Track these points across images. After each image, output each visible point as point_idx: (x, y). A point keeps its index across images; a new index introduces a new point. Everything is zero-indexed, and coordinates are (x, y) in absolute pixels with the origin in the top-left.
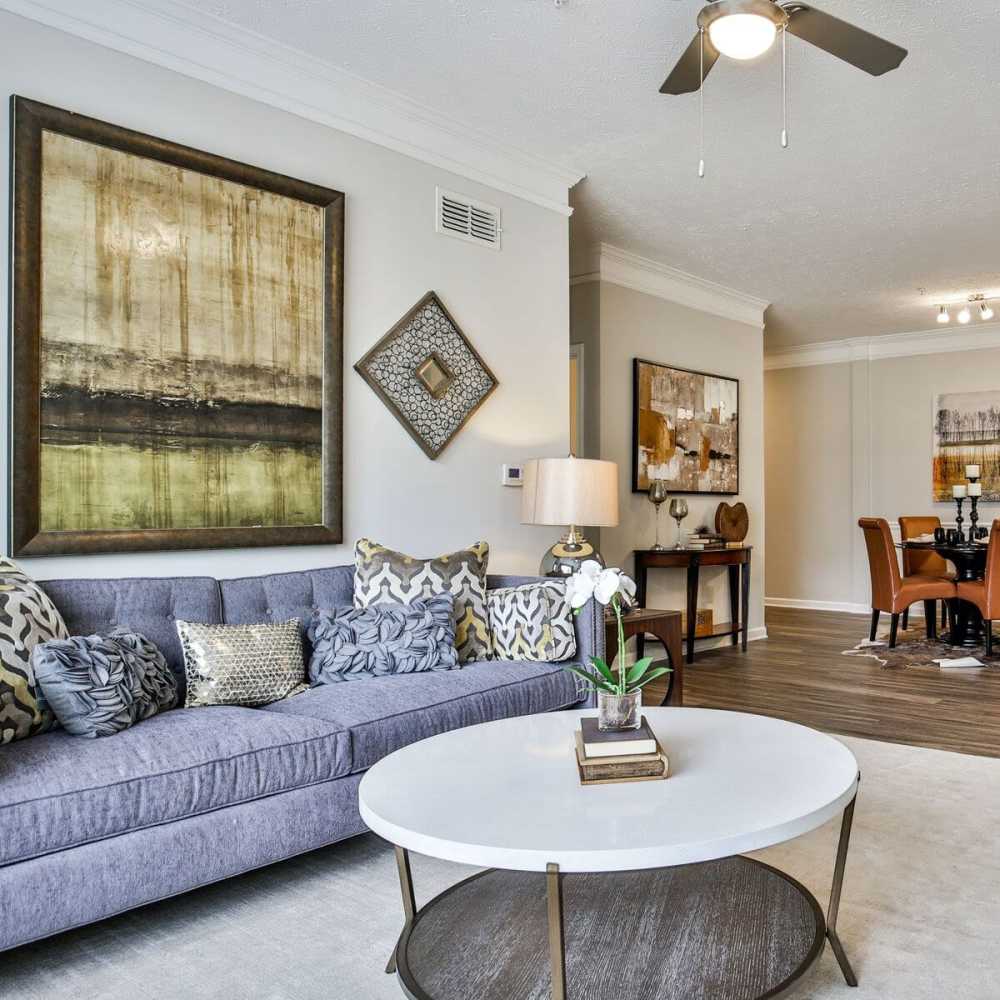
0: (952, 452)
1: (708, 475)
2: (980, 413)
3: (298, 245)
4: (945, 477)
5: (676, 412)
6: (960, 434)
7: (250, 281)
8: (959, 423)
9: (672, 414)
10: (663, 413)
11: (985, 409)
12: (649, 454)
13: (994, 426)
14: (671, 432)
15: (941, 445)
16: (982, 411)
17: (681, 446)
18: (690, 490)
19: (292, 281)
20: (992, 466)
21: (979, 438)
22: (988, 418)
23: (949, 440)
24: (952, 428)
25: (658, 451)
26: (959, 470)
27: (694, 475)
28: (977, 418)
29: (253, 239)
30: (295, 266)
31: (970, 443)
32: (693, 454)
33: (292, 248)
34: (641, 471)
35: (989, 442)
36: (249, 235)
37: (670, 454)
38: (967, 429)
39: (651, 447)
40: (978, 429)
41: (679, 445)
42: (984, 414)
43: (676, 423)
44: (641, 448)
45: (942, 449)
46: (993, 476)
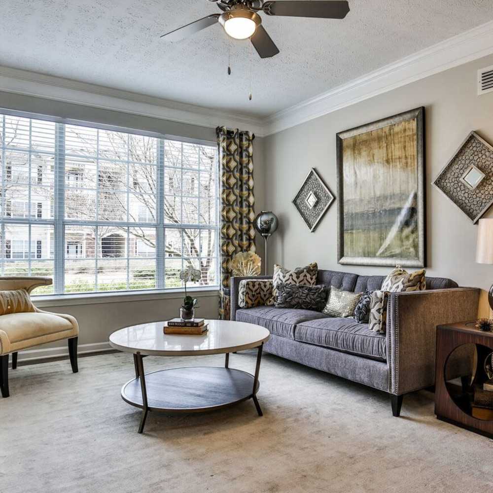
3: (407, 139)
7: (392, 161)
19: (406, 156)
29: (393, 144)
30: (407, 149)
33: (405, 142)
36: (391, 143)
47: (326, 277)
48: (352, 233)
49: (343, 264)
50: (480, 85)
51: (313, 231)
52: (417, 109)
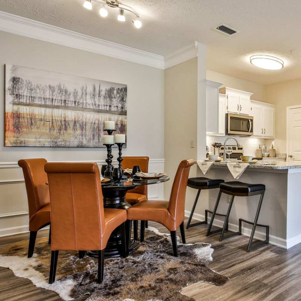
0: (24, 110)
2: (50, 87)
4: (17, 128)
6: (33, 98)
8: (31, 90)
11: (54, 84)
13: (61, 97)
15: (14, 104)
16: (52, 85)
20: (59, 123)
21: (49, 103)
22: (56, 90)
23: (21, 100)
24: (24, 92)
26: (32, 124)
28: (48, 89)
31: (40, 106)
35: (58, 107)
38: (38, 95)
40: (48, 97)
42: (53, 87)
45: (16, 107)
46: (60, 130)
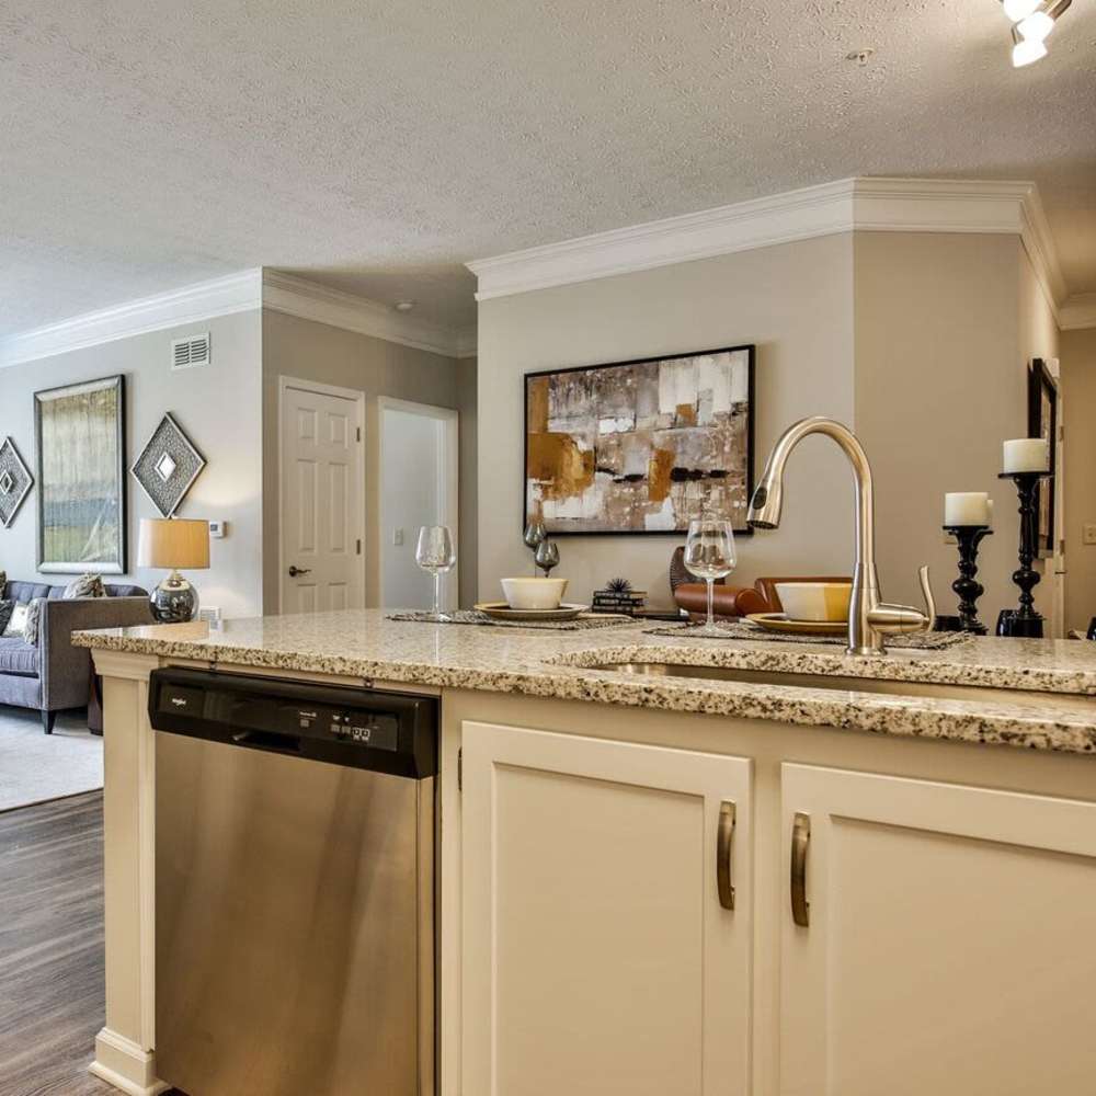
1: (667, 506)
5: (597, 426)
9: (587, 430)
10: (570, 432)
12: (545, 489)
14: (585, 455)
17: (607, 471)
18: (627, 529)
25: (561, 481)
27: (633, 509)
32: (634, 479)
34: (531, 510)
36: (93, 415)
37: (584, 483)
39: (549, 479)
41: (600, 470)
43: (595, 441)
44: (532, 481)
47: (15, 589)
48: (52, 530)
49: (44, 573)
50: (173, 360)
51: (9, 527)
52: (116, 376)
